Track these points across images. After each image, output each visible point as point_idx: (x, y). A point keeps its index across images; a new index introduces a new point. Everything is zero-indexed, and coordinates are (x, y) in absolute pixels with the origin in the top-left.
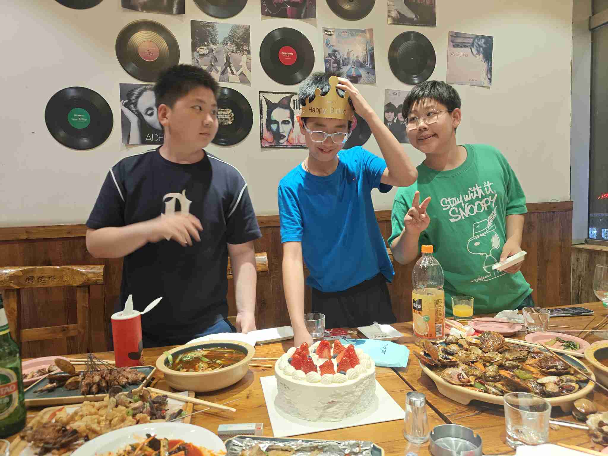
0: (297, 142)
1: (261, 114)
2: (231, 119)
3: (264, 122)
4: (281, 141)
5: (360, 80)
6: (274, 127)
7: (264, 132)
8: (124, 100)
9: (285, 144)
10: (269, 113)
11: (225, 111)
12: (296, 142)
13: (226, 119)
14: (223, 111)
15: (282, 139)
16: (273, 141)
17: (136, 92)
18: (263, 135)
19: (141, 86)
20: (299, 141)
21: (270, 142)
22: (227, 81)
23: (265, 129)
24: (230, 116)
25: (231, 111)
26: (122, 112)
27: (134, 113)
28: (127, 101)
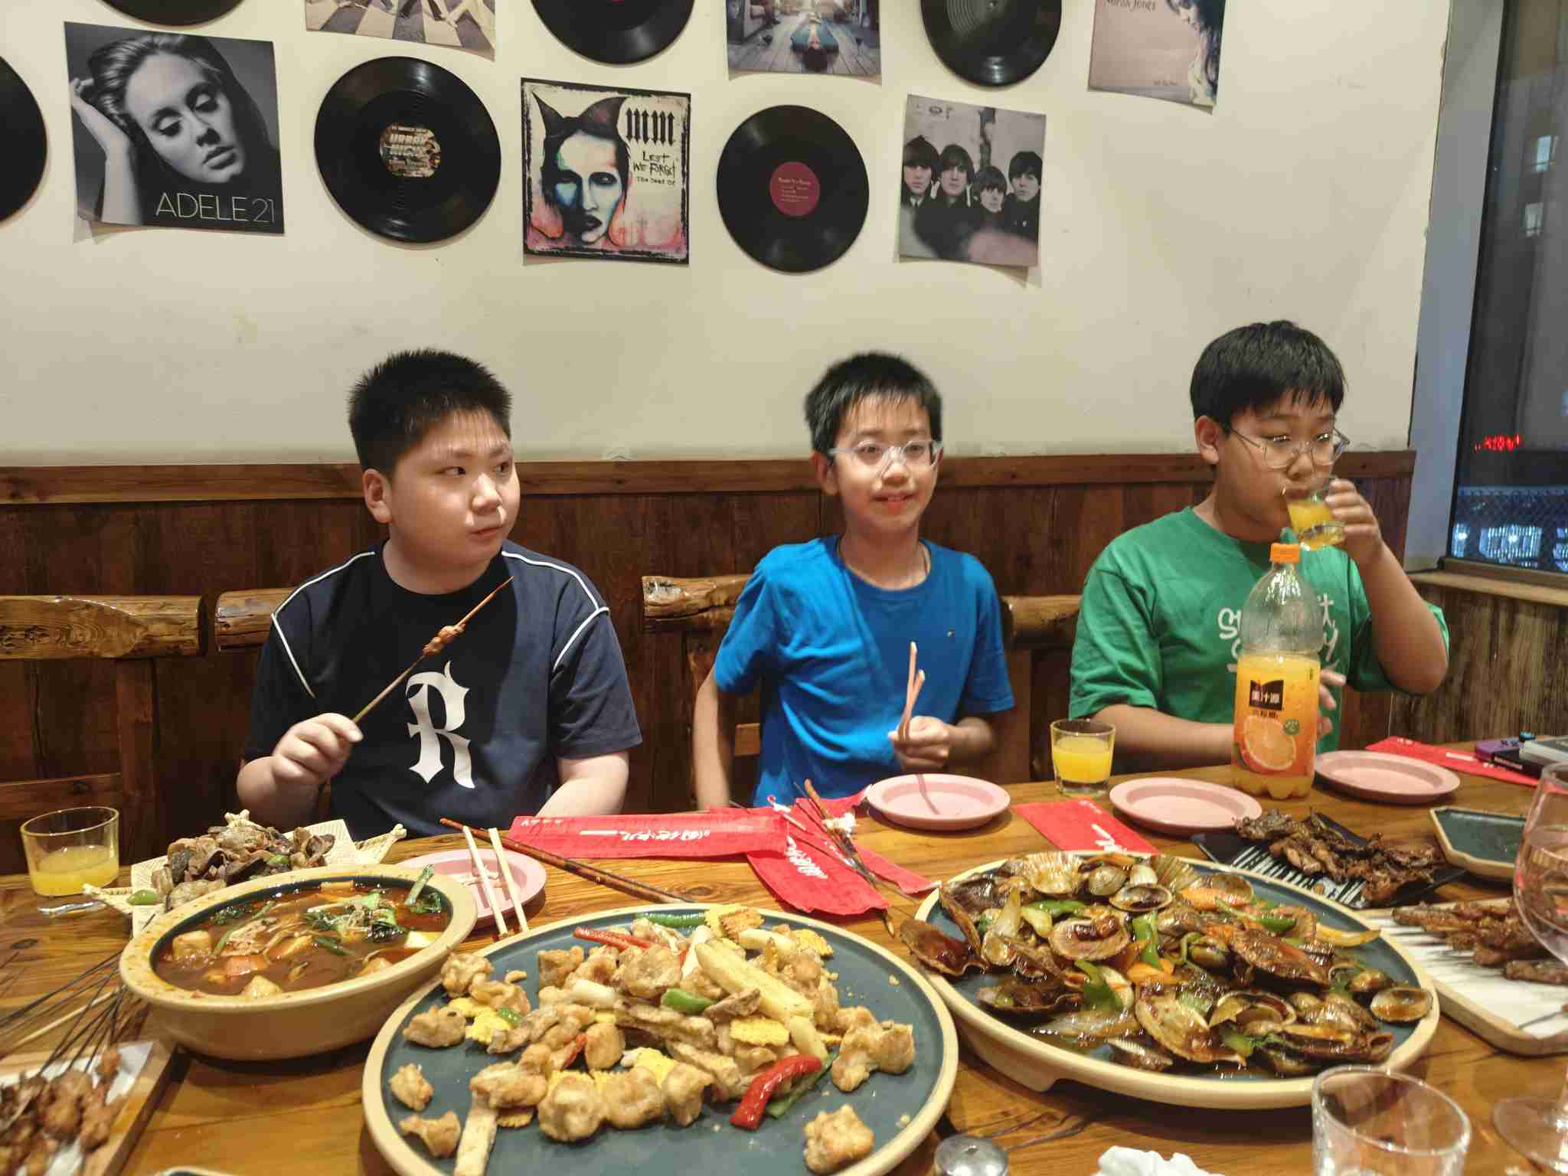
0: (635, 241)
1: (526, 149)
2: (432, 160)
3: (536, 175)
4: (589, 237)
5: (832, 62)
6: (566, 191)
7: (534, 207)
8: (83, 78)
9: (599, 245)
10: (552, 147)
11: (412, 134)
12: (631, 241)
13: (415, 159)
14: (406, 133)
15: (590, 229)
16: (563, 234)
17: (121, 55)
18: (533, 215)
19: (134, 35)
20: (642, 240)
21: (553, 239)
22: (419, 37)
23: (538, 199)
24: (428, 152)
25: (430, 134)
26: (76, 116)
27: (116, 123)
28: (89, 82)
